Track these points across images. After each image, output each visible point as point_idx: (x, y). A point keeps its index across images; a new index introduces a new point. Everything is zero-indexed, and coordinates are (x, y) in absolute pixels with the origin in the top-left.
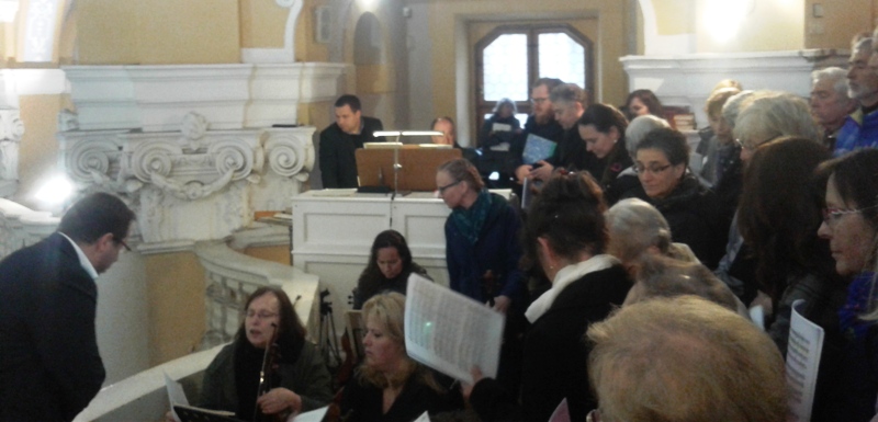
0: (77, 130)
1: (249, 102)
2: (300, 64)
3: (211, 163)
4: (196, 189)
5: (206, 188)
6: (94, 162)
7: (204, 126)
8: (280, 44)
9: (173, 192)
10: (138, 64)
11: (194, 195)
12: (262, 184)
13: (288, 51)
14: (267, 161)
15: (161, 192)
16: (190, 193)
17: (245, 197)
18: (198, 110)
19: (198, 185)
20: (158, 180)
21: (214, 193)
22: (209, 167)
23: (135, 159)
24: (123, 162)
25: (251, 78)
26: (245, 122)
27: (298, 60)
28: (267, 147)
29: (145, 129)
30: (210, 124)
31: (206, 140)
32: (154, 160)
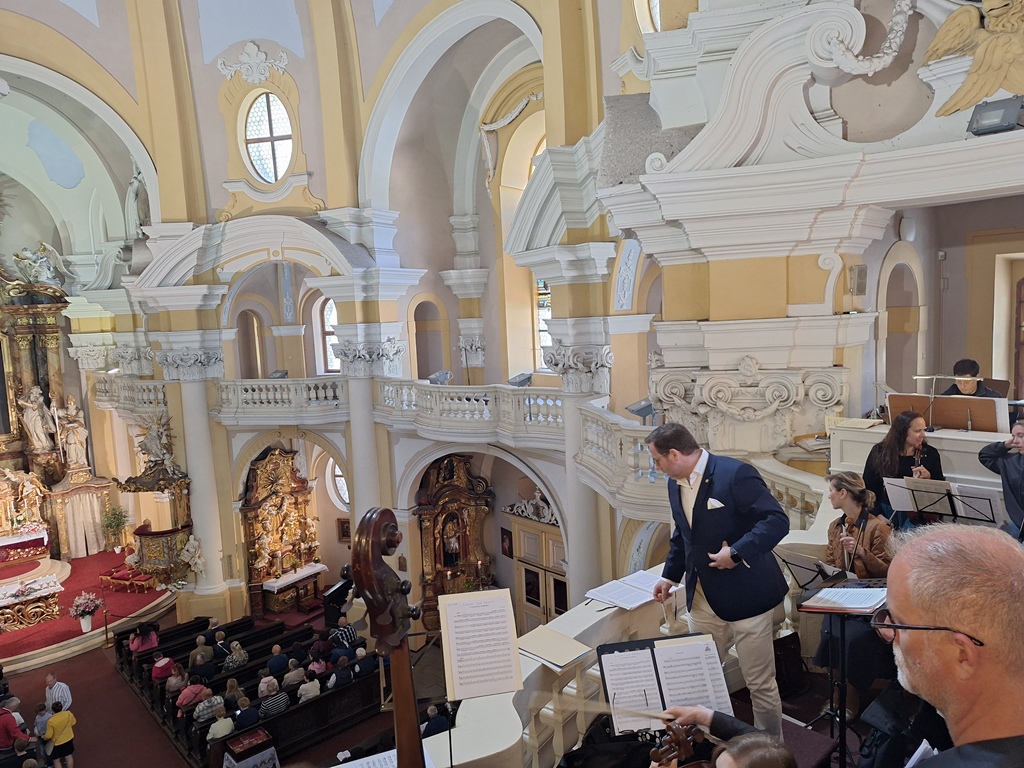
0: (662, 367)
1: (793, 347)
2: (838, 317)
3: (763, 395)
4: (749, 413)
5: (757, 413)
6: (674, 391)
7: (757, 367)
8: (822, 300)
9: (732, 416)
10: (707, 320)
11: (749, 418)
12: (803, 412)
13: (828, 307)
14: (807, 395)
15: (723, 414)
16: (745, 416)
17: (788, 423)
18: (751, 354)
19: (752, 411)
20: (722, 406)
21: (763, 418)
22: (758, 397)
23: (705, 391)
24: (697, 392)
25: (796, 328)
26: (789, 362)
27: (836, 314)
28: (806, 383)
29: (711, 368)
30: (761, 365)
31: (759, 377)
32: (719, 391)
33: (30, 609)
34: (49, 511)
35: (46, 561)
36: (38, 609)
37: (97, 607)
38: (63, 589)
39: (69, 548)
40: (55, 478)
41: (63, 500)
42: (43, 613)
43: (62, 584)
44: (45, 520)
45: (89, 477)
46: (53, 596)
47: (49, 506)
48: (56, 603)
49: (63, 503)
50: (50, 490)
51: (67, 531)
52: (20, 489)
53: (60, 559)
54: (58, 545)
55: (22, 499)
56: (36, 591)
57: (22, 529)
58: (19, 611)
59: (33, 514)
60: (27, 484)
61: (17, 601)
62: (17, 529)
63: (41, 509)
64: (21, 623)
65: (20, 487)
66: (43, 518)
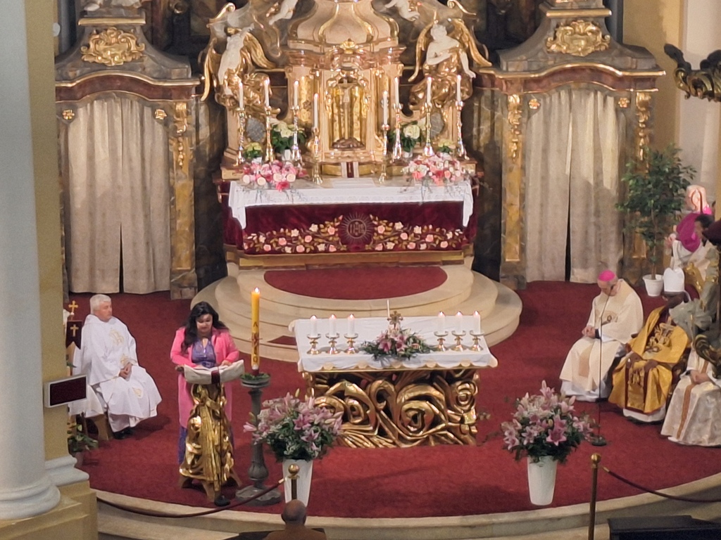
33: (407, 399)
34: (485, 127)
35: (460, 276)
36: (425, 405)
37: (575, 438)
38: (494, 363)
39: (523, 250)
40: (513, 28)
41: (525, 100)
42: (436, 421)
43: (494, 350)
44: (473, 153)
45: (601, 39)
46: (467, 375)
47: (486, 111)
48: (472, 400)
49: (523, 107)
50: (496, 62)
51: (523, 198)
52: (420, 46)
53: (495, 277)
54: (497, 232)
55: (421, 77)
56: (426, 349)
57: (412, 167)
58: (381, 396)
59: (444, 127)
60: (439, 33)
61: (377, 366)
62: (401, 163)
63: (466, 115)
64: (382, 433)
65: (422, 38)
66: (467, 142)
